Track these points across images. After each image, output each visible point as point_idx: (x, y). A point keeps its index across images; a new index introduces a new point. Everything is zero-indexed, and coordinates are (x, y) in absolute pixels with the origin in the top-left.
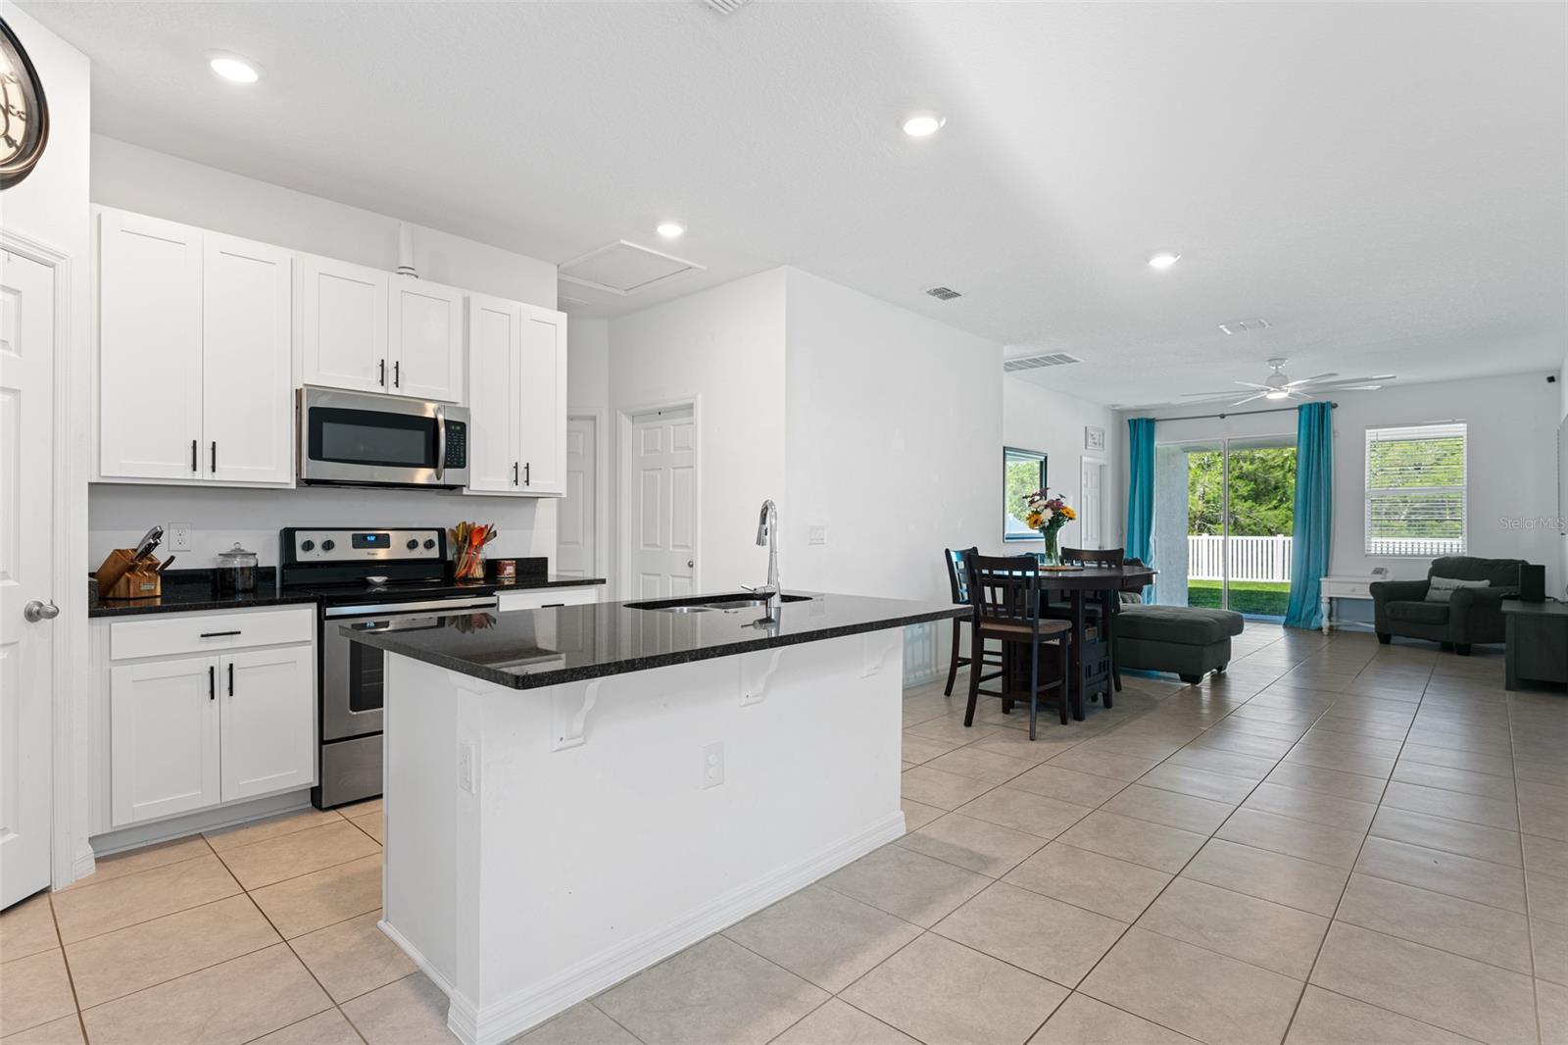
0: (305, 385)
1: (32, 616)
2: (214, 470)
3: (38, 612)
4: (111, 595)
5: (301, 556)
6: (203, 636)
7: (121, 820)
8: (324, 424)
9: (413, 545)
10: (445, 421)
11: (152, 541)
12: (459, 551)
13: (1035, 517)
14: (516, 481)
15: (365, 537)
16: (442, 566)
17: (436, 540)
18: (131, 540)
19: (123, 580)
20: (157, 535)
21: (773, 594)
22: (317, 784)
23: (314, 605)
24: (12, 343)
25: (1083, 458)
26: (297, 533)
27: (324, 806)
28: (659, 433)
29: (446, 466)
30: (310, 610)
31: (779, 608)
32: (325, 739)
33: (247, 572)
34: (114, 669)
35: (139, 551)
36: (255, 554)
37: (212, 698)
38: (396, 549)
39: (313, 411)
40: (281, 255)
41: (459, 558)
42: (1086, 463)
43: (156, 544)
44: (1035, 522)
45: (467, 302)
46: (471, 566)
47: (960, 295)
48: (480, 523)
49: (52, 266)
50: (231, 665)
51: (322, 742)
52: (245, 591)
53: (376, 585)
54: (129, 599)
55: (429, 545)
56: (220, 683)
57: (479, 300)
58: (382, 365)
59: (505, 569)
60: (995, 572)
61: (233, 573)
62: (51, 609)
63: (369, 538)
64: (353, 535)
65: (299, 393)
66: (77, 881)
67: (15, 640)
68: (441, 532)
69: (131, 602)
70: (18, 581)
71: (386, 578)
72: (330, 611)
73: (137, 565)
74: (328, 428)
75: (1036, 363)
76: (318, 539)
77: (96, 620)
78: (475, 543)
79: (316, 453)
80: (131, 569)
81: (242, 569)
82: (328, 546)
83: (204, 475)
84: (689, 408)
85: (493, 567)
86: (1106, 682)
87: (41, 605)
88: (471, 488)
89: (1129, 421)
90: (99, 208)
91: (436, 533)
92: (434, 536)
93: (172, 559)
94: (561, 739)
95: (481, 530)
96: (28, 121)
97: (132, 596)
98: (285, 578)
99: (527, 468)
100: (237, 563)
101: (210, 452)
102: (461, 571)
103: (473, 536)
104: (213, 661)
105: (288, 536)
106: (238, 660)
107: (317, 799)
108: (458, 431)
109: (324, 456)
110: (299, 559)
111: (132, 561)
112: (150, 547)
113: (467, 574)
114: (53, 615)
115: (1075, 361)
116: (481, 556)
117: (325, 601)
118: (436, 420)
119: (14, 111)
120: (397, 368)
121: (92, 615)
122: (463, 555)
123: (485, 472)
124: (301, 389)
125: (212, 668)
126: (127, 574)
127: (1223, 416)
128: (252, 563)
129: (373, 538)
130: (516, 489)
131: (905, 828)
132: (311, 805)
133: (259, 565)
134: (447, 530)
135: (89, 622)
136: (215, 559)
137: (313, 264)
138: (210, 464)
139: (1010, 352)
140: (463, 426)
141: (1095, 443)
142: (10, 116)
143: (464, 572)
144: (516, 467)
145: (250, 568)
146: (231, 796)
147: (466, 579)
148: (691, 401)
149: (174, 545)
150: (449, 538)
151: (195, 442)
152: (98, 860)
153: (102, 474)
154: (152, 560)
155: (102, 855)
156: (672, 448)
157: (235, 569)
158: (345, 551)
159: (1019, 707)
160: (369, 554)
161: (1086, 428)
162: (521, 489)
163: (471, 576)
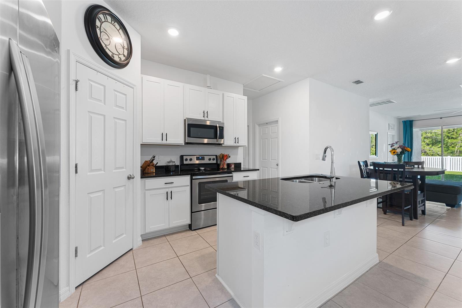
0: (186, 118)
1: (129, 178)
2: (166, 140)
3: (130, 177)
4: (144, 172)
5: (185, 162)
6: (165, 183)
7: (148, 231)
8: (191, 128)
9: (210, 159)
10: (219, 126)
11: (153, 159)
12: (221, 161)
13: (394, 151)
14: (235, 142)
15: (199, 157)
16: (216, 165)
17: (215, 158)
18: (148, 158)
19: (147, 168)
20: (154, 157)
21: (333, 177)
22: (190, 223)
23: (190, 176)
24: (125, 108)
25: (388, 133)
26: (184, 156)
27: (192, 229)
28: (267, 129)
29: (219, 139)
30: (189, 177)
31: (335, 182)
32: (193, 211)
33: (173, 166)
34: (146, 191)
35: (150, 161)
36: (175, 162)
37: (167, 200)
38: (206, 161)
39: (188, 124)
40: (181, 84)
41: (221, 163)
42: (389, 134)
43: (154, 159)
44: (394, 152)
45: (223, 94)
46: (224, 165)
47: (363, 82)
48: (226, 154)
49: (133, 88)
50: (171, 191)
51: (192, 212)
52: (173, 171)
53: (202, 170)
54: (148, 173)
55: (214, 159)
56: (169, 196)
57: (226, 94)
58: (204, 112)
59: (232, 166)
60: (385, 169)
61: (170, 167)
62: (133, 176)
64: (196, 157)
65: (185, 120)
66: (138, 247)
67: (125, 185)
68: (216, 156)
69: (149, 174)
70: (126, 169)
71: (204, 168)
72: (194, 177)
73: (150, 165)
74: (192, 129)
75: (379, 104)
76: (189, 158)
77: (142, 179)
78: (225, 159)
79: (189, 136)
80: (149, 166)
81: (172, 165)
82: (191, 160)
83: (164, 142)
84: (277, 122)
85: (229, 165)
86: (424, 206)
87: (131, 175)
88: (225, 144)
89: (403, 121)
90: (142, 75)
91: (215, 156)
92: (215, 157)
93: (157, 163)
94: (287, 231)
95: (226, 155)
96: (128, 50)
97: (149, 172)
98: (181, 168)
99: (238, 139)
100: (171, 164)
101: (166, 136)
102: (221, 167)
103: (224, 157)
104: (167, 190)
105: (182, 157)
106: (173, 190)
107: (190, 227)
108: (222, 129)
109: (191, 136)
110: (184, 163)
111: (149, 164)
112: (153, 160)
113: (223, 167)
114: (133, 178)
115: (394, 102)
116: (226, 163)
117: (192, 175)
118: (216, 126)
119: (125, 48)
120: (207, 113)
121: (141, 178)
122: (222, 162)
123: (228, 140)
124: (185, 119)
125: (167, 192)
126: (148, 167)
127: (441, 118)
128: (174, 164)
129: (201, 158)
130: (235, 144)
131: (378, 259)
132: (189, 228)
133: (176, 165)
134: (218, 155)
135: (141, 180)
136: (166, 163)
137: (188, 86)
138: (166, 139)
139: (371, 101)
140: (223, 127)
141: (392, 128)
142: (124, 49)
143: (222, 167)
144: (235, 138)
145: (174, 165)
146: (172, 226)
147: (223, 169)
148: (277, 120)
149: (157, 160)
150: (218, 157)
151: (162, 133)
152: (143, 240)
153: (143, 142)
154: (153, 163)
155: (143, 239)
156: (271, 133)
157: (171, 165)
158: (195, 161)
159: (388, 212)
160: (199, 162)
161: (389, 124)
162: (237, 144)
163: (224, 168)
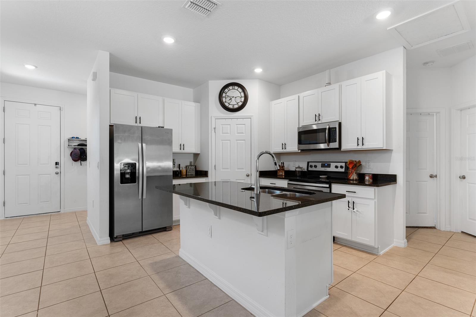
1: (247, 176)
2: (285, 149)
5: (310, 169)
6: (270, 183)
8: (302, 135)
9: (337, 167)
10: (329, 128)
15: (325, 164)
16: (345, 174)
23: (288, 180)
24: (244, 133)
26: (310, 163)
29: (330, 142)
36: (302, 168)
38: (332, 169)
40: (296, 96)
45: (340, 86)
49: (251, 118)
55: (342, 167)
57: (345, 84)
58: (315, 116)
61: (297, 172)
63: (326, 165)
64: (322, 164)
71: (326, 176)
82: (316, 166)
88: (342, 148)
92: (343, 164)
95: (352, 163)
96: (245, 97)
100: (298, 169)
101: (285, 145)
109: (302, 143)
119: (242, 97)
120: (320, 115)
123: (347, 142)
133: (303, 171)
134: (348, 162)
140: (336, 128)
151: (282, 143)
158: (319, 168)
160: (325, 169)
162: (361, 147)
